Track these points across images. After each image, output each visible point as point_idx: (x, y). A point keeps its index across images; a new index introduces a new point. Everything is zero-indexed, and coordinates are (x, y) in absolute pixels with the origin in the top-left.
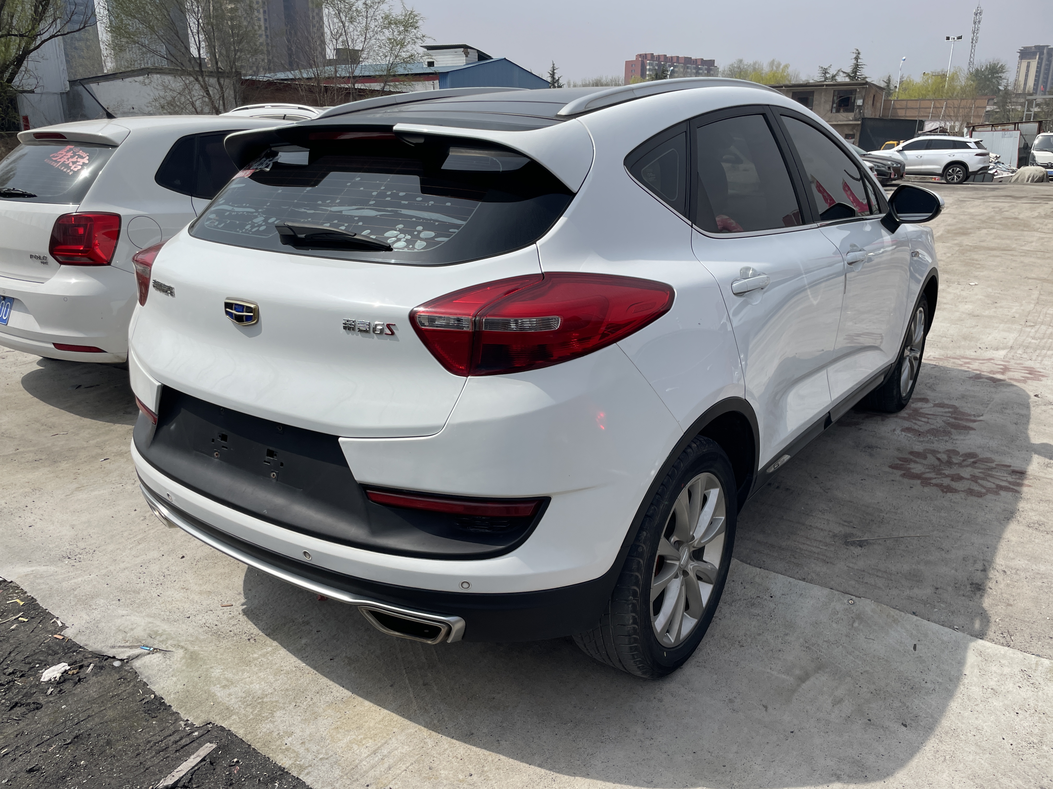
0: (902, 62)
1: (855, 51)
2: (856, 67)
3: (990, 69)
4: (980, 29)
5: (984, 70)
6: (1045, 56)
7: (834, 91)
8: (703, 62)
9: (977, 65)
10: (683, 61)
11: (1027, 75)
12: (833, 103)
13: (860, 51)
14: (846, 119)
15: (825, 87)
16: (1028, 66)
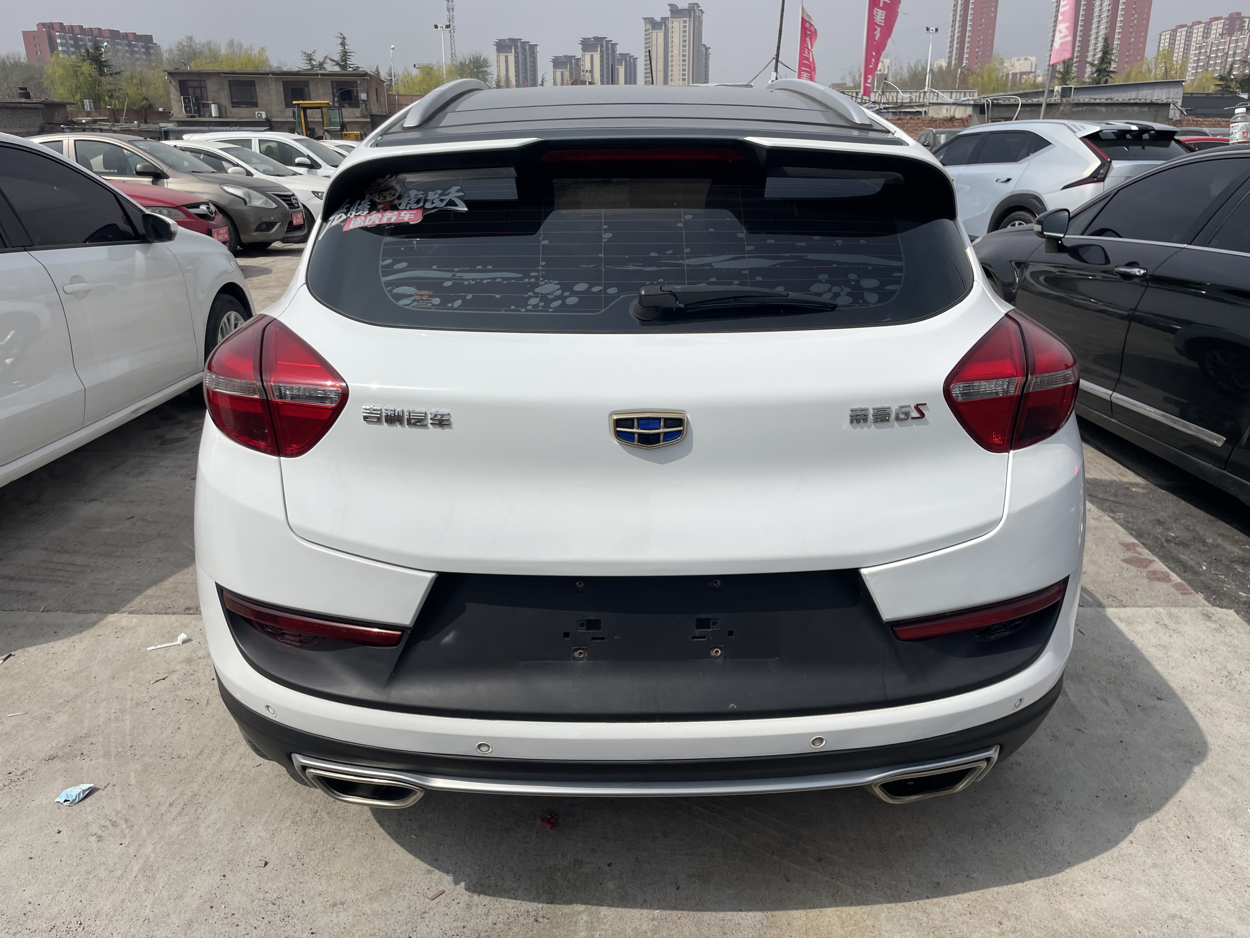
0: (392, 51)
1: (339, 35)
2: (345, 55)
3: (474, 63)
4: (455, 17)
5: (469, 64)
6: (520, 50)
7: (332, 82)
8: (137, 38)
9: (460, 58)
10: (108, 35)
11: (507, 70)
12: (334, 97)
13: (345, 36)
14: (352, 116)
15: (320, 77)
16: (507, 61)
